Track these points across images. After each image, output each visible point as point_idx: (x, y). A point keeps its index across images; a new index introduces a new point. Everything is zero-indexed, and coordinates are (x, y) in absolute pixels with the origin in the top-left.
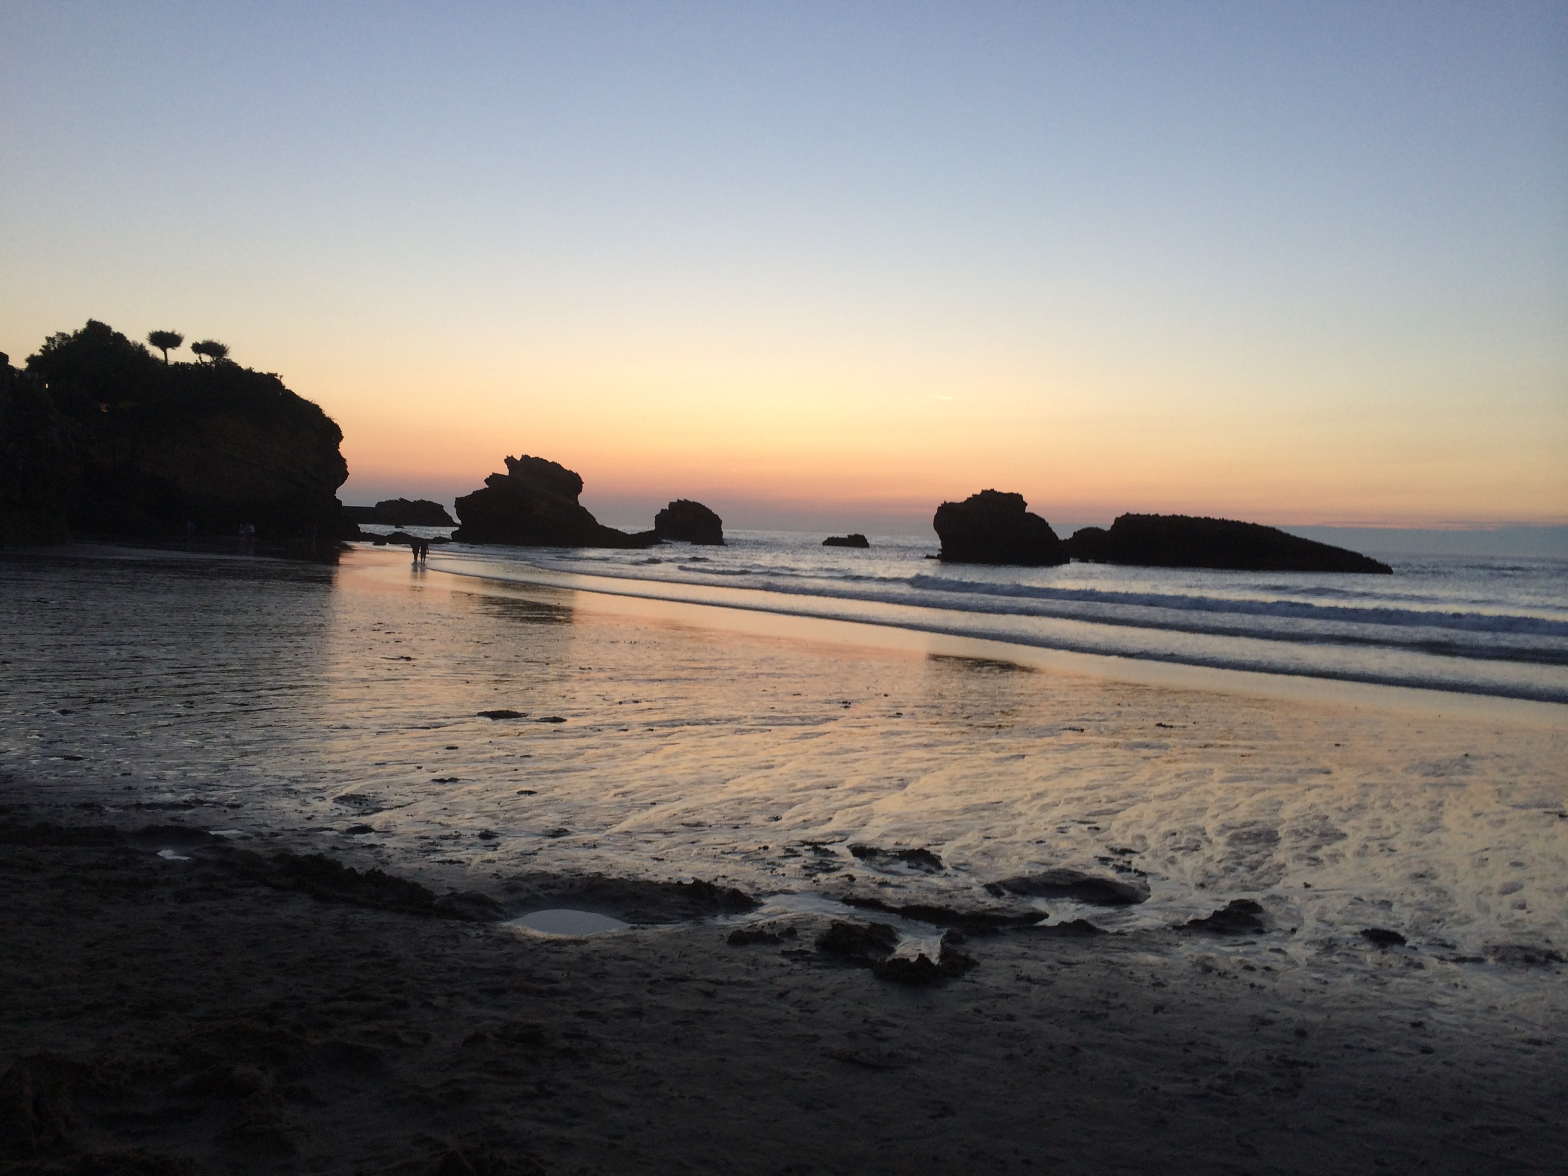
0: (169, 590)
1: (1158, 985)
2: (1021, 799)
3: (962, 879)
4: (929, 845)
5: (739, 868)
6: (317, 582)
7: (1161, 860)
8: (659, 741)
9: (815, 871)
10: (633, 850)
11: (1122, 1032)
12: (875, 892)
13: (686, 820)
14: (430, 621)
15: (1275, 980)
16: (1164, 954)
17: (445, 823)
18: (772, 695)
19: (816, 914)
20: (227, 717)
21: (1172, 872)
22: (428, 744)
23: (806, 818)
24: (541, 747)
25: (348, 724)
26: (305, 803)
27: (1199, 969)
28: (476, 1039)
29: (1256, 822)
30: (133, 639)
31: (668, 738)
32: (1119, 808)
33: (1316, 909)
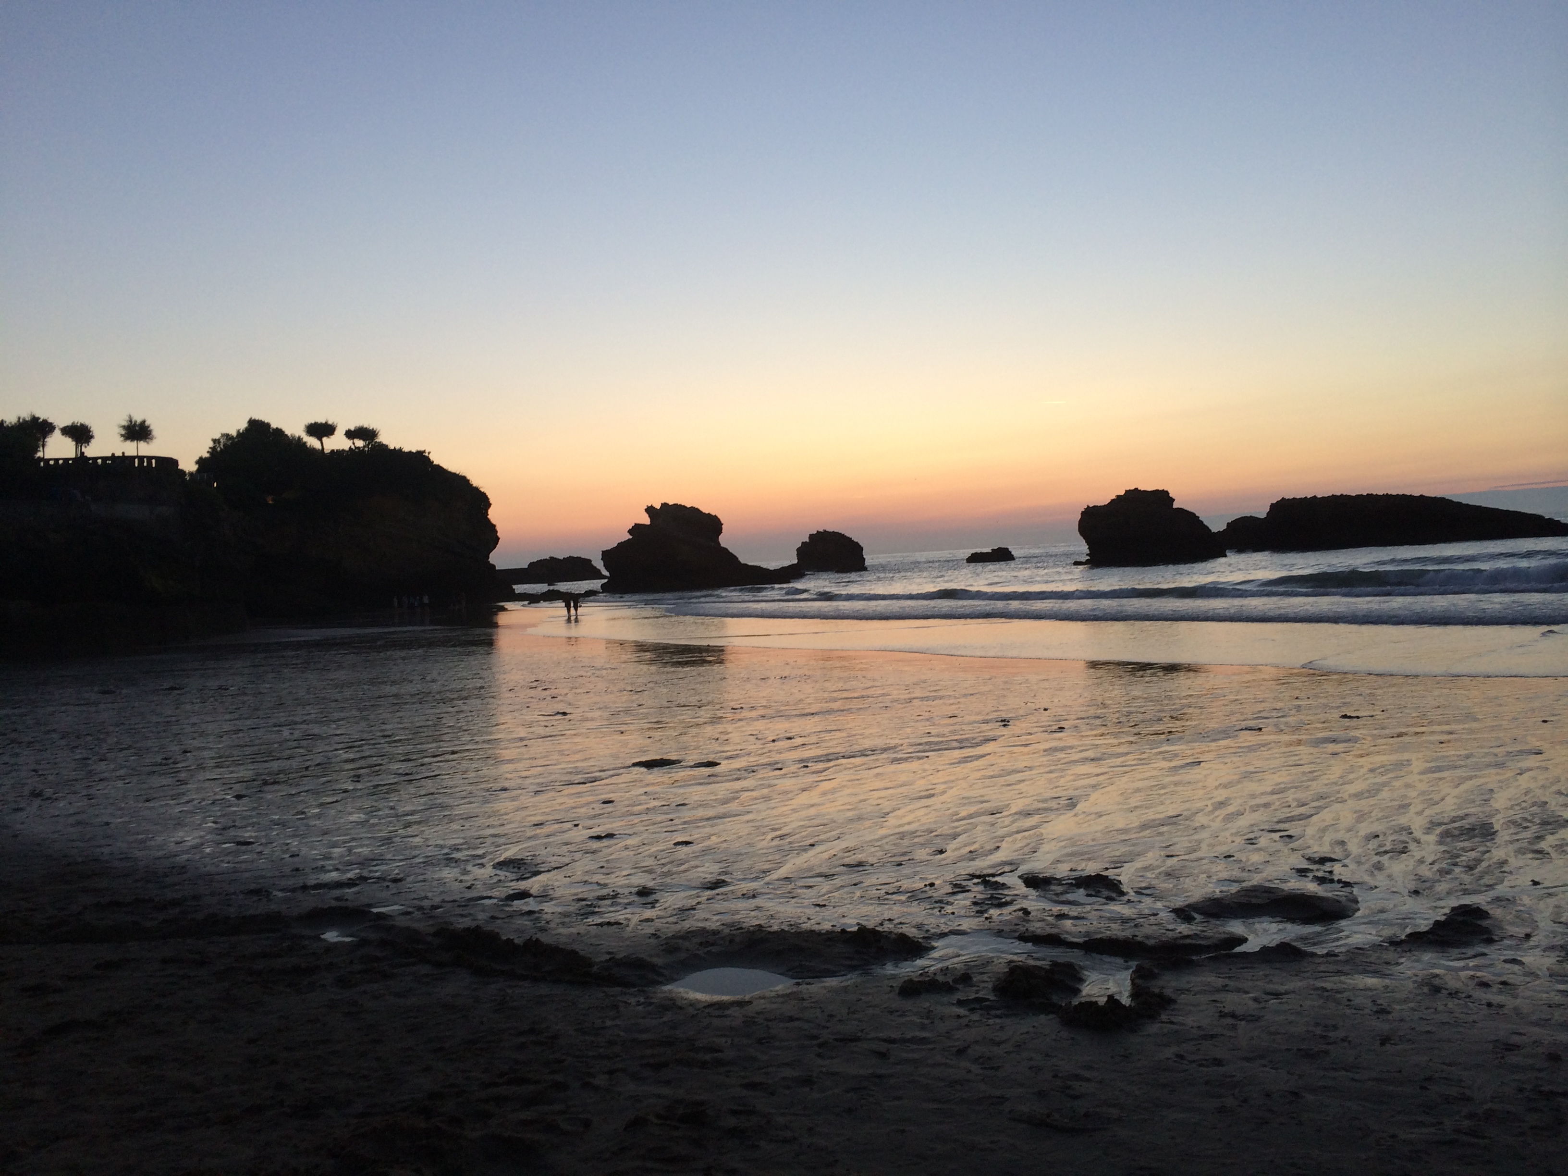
1: (1382, 1012)
2: (1202, 810)
3: (1147, 905)
4: (1107, 869)
5: (905, 910)
6: (475, 645)
7: (1366, 866)
8: (815, 778)
9: (986, 907)
10: (793, 898)
11: (1347, 1071)
12: (1053, 926)
13: (847, 861)
15: (1515, 997)
16: (1383, 976)
17: (602, 882)
18: (928, 720)
19: (991, 955)
20: (392, 788)
21: (1380, 879)
22: (583, 800)
23: (972, 848)
24: (696, 794)
25: (507, 784)
26: (465, 872)
27: (1426, 990)
28: (637, 1123)
29: (1467, 815)
31: (824, 774)
32: (1312, 811)
33: (1551, 909)
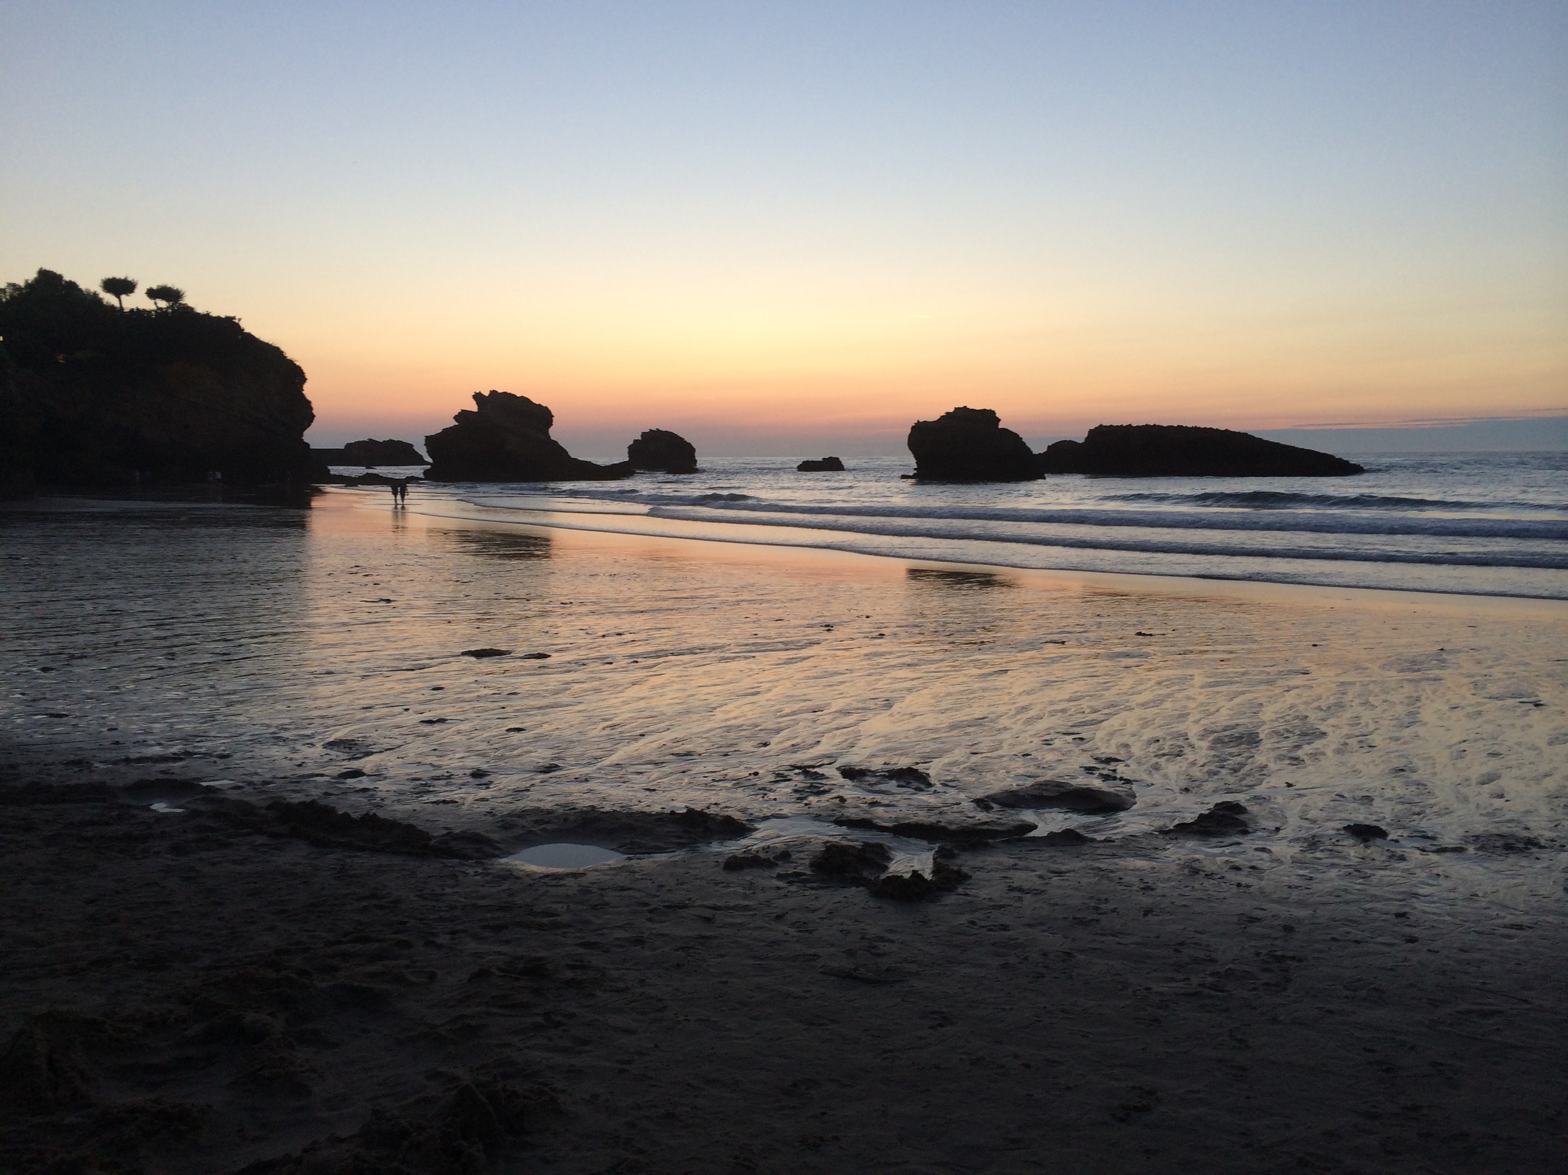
0: (140, 543)
1: (1148, 888)
2: (1006, 714)
3: (952, 795)
4: (917, 763)
5: (730, 795)
6: (288, 526)
7: (1145, 767)
8: (645, 673)
9: (806, 795)
10: (624, 782)
11: (1113, 936)
12: (867, 812)
13: (676, 750)
14: (407, 562)
15: (1261, 879)
16: (1152, 859)
17: (436, 763)
18: (754, 622)
19: (809, 836)
20: (211, 667)
21: (1157, 778)
22: (412, 686)
23: (794, 742)
24: (526, 684)
25: (332, 669)
26: (294, 751)
27: (1186, 871)
28: (481, 975)
29: (1237, 725)
30: (109, 593)
31: (654, 669)
32: (1103, 717)
33: (1300, 807)
